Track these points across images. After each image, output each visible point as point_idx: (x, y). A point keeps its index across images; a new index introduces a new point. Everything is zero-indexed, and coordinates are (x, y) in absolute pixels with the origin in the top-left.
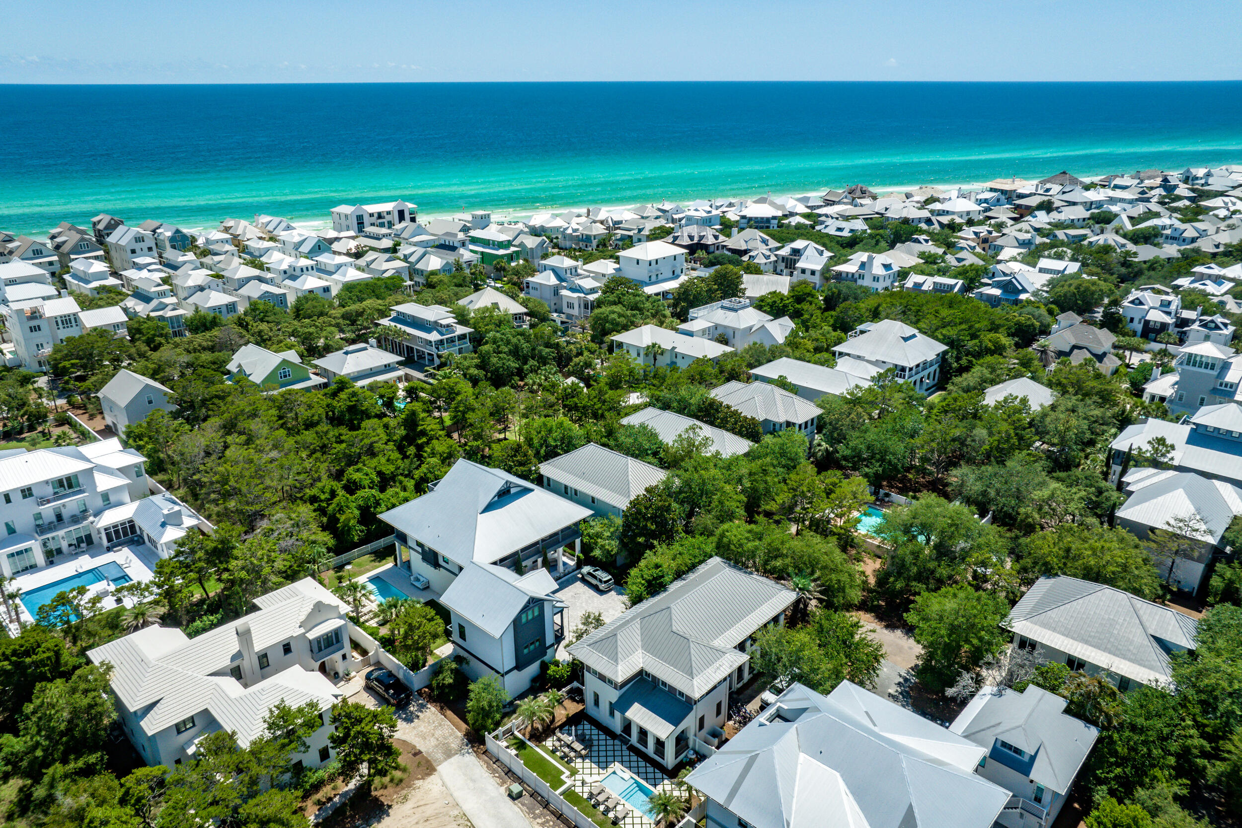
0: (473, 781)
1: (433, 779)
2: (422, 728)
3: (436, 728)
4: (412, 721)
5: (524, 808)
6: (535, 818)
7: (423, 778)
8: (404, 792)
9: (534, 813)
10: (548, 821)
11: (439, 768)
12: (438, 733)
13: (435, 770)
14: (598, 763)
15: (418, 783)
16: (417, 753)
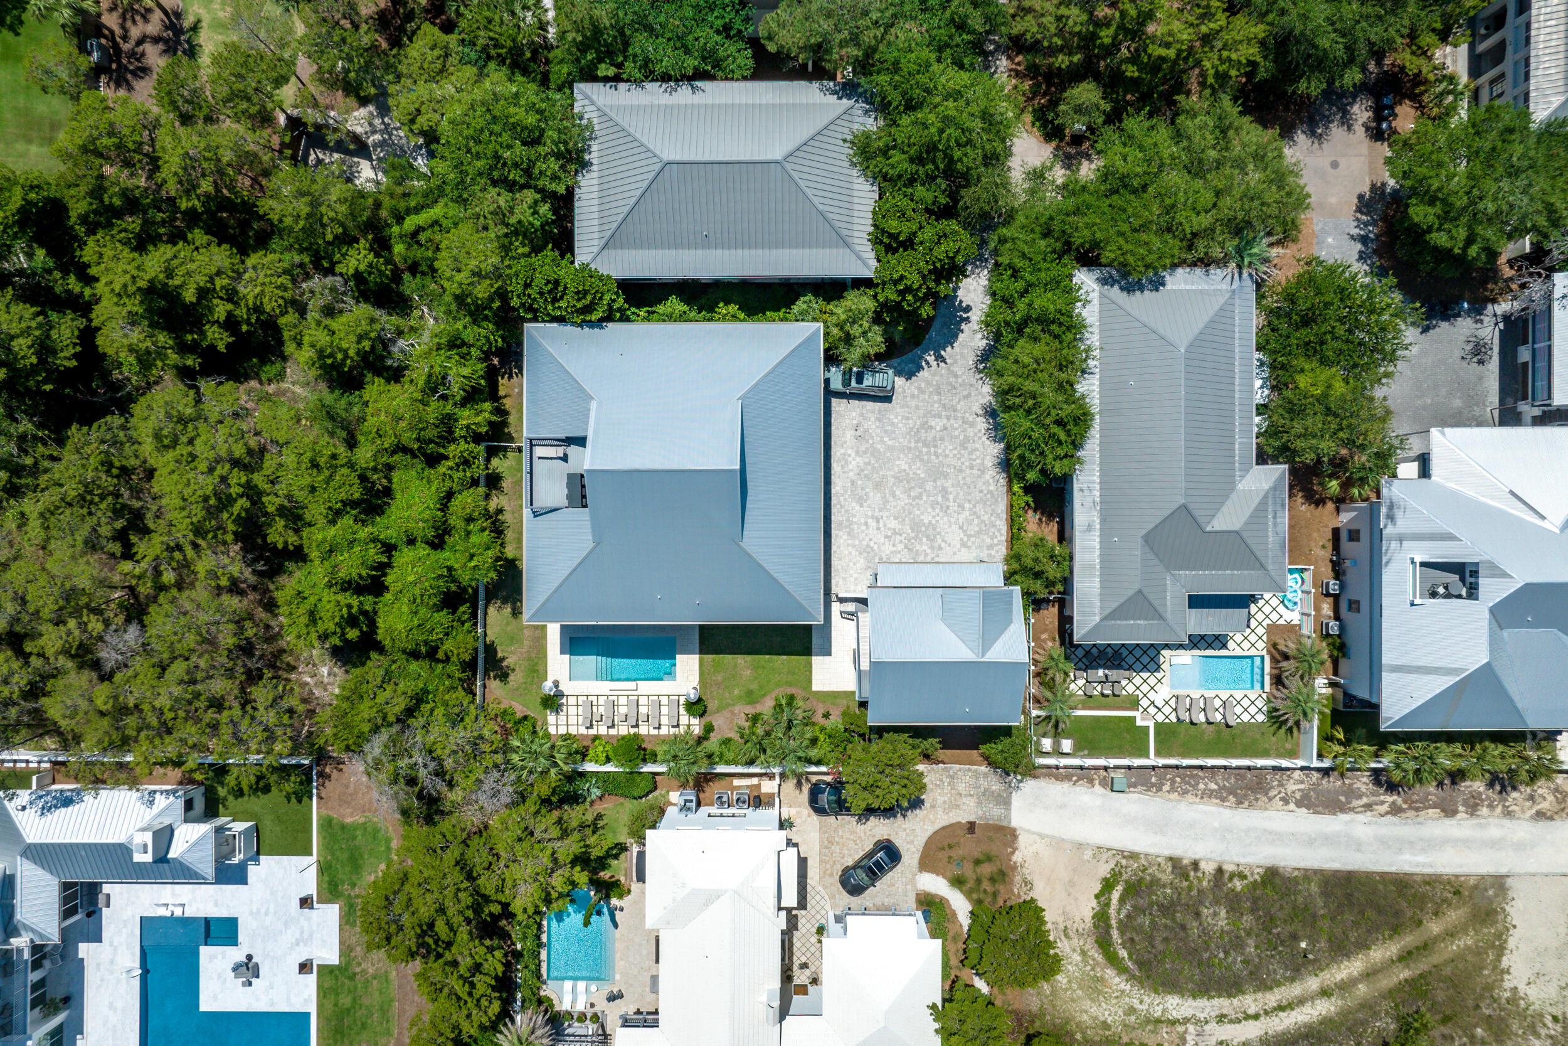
0: (1063, 806)
1: (1023, 840)
2: (940, 800)
3: (952, 785)
4: (922, 802)
5: (1140, 788)
6: (1160, 789)
7: (1015, 849)
8: (1018, 879)
9: (1153, 785)
10: (1173, 782)
11: (1014, 823)
12: (961, 787)
13: (1014, 830)
14: (1145, 668)
15: (1017, 857)
16: (971, 827)
